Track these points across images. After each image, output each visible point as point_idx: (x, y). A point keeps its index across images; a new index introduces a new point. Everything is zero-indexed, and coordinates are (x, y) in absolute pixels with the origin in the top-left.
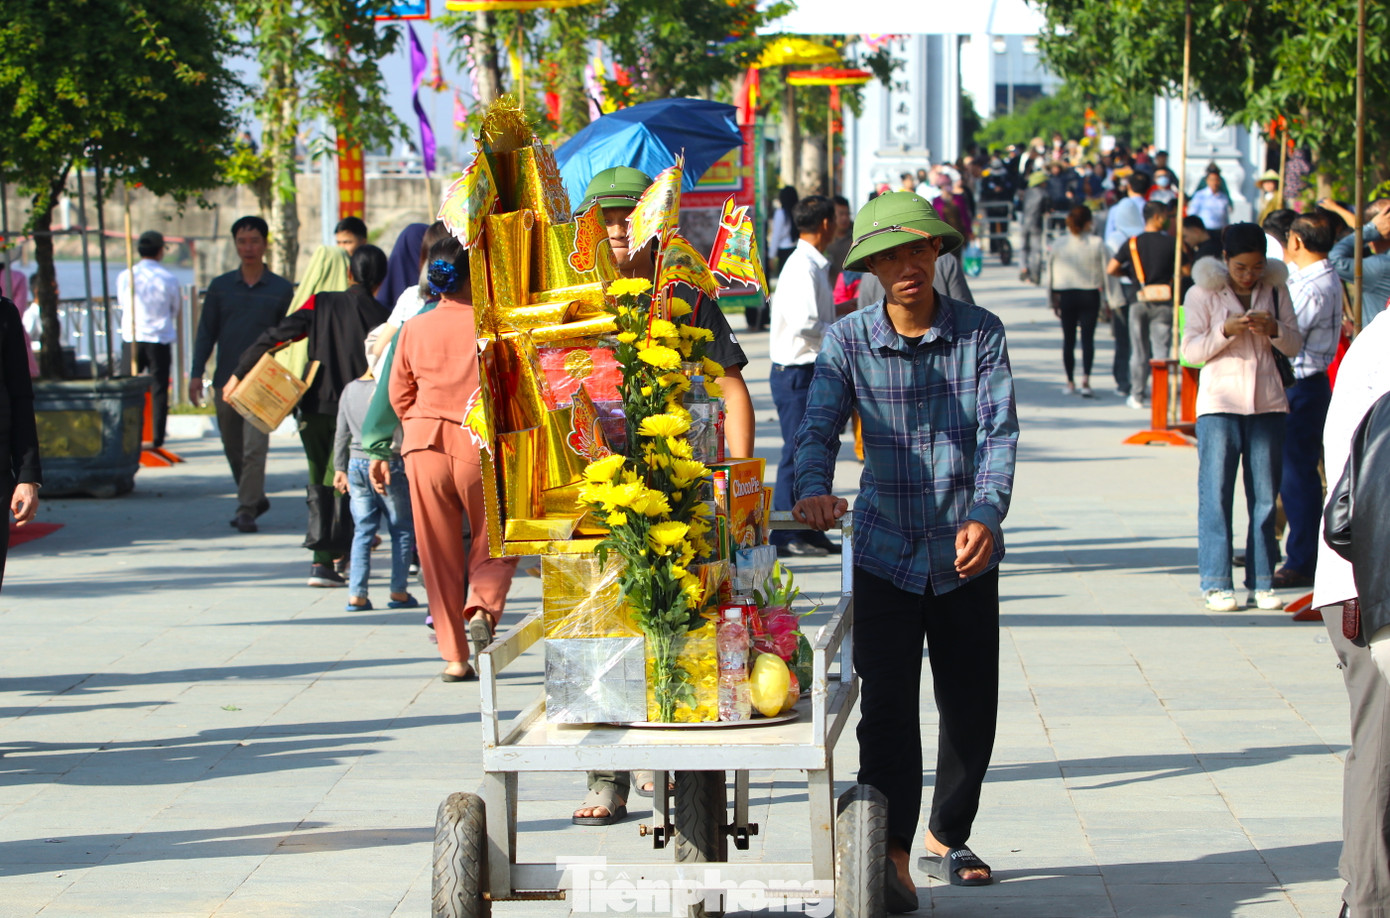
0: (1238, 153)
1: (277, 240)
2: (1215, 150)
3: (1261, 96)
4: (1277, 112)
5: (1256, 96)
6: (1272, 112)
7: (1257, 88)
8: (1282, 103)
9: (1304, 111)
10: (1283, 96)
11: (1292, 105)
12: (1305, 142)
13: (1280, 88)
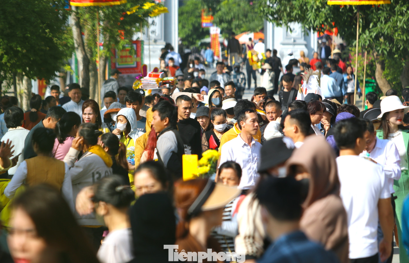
0: (305, 42)
1: (25, 93)
2: (294, 41)
3: (365, 34)
4: (371, 40)
5: (363, 34)
6: (369, 40)
7: (364, 31)
8: (373, 37)
9: (382, 40)
10: (374, 34)
11: (377, 37)
12: (382, 51)
13: (372, 31)
